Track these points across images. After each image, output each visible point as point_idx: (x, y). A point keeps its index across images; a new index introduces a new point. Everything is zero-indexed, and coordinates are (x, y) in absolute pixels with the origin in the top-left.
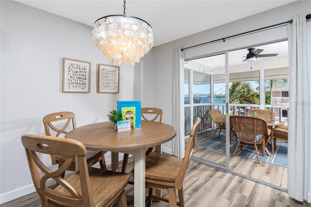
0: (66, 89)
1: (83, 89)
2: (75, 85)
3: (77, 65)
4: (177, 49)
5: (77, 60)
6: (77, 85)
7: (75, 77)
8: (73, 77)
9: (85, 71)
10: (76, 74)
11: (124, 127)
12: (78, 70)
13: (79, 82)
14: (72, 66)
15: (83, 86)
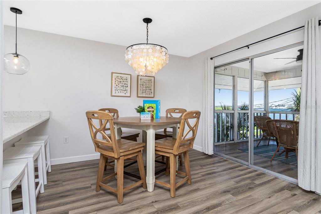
0: (113, 94)
1: (125, 94)
2: (119, 91)
3: (121, 77)
4: (206, 58)
5: (121, 74)
6: (121, 91)
7: (119, 86)
8: (118, 85)
9: (127, 81)
10: (120, 83)
11: (146, 116)
12: (122, 80)
13: (122, 89)
14: (117, 78)
15: (125, 92)
